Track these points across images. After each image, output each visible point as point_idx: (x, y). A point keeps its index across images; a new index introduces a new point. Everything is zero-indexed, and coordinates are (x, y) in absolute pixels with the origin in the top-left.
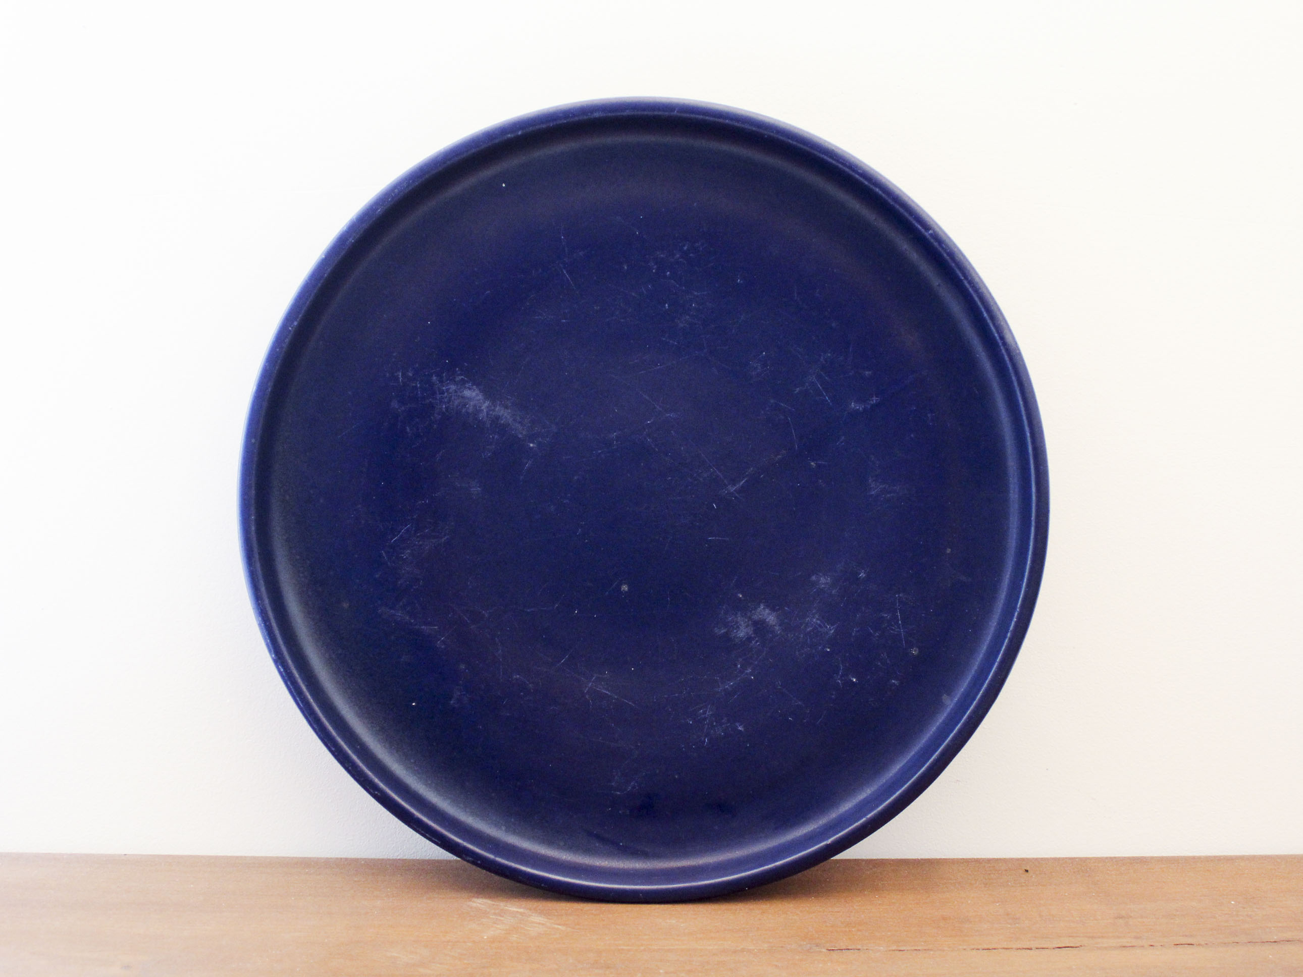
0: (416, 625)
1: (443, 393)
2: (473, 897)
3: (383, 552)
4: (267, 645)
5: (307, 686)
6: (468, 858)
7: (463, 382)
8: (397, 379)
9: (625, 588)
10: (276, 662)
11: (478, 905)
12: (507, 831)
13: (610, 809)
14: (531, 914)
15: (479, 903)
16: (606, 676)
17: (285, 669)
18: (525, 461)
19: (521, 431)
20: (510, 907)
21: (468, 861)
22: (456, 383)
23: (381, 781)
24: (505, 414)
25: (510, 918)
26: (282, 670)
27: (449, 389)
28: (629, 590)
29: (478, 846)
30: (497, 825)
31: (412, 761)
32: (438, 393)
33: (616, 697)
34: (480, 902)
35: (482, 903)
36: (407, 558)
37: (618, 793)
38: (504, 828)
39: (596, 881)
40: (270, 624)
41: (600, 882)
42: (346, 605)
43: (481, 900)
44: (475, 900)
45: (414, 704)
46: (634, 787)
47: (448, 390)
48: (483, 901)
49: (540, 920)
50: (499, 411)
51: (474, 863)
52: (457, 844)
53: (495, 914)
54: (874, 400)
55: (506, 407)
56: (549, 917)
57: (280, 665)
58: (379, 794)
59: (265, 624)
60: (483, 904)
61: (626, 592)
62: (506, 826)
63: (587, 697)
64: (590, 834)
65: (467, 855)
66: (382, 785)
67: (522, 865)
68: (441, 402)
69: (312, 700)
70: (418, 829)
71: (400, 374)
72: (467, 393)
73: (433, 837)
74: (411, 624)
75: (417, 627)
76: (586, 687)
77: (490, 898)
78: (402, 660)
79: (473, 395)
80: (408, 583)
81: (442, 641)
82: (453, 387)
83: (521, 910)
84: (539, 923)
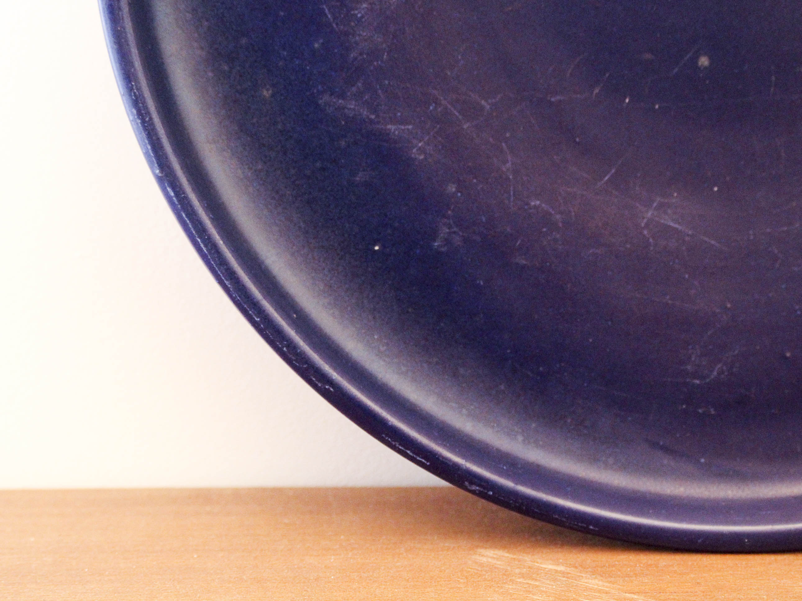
0: (378, 123)
2: (477, 547)
3: (325, 7)
4: (146, 154)
5: (213, 220)
6: (474, 488)
9: (704, 61)
10: (160, 180)
11: (490, 560)
12: (527, 441)
13: (684, 407)
14: (579, 574)
15: (491, 557)
16: (674, 201)
17: (177, 195)
20: (541, 563)
21: (473, 492)
23: (335, 369)
25: (548, 582)
26: (172, 194)
28: (711, 64)
29: (488, 467)
30: (510, 434)
31: (376, 337)
33: (690, 232)
34: (491, 555)
35: (495, 556)
36: (362, 17)
37: (697, 382)
38: (520, 438)
39: (676, 520)
40: (151, 119)
41: (681, 521)
42: (266, 93)
43: (492, 552)
44: (482, 551)
45: (377, 248)
46: (721, 372)
48: (496, 554)
49: (597, 585)
51: (482, 495)
52: (456, 467)
53: (522, 576)
56: (609, 579)
57: (169, 187)
58: (332, 389)
59: (143, 122)
60: (498, 559)
61: (706, 68)
62: (523, 436)
63: (645, 232)
64: (654, 445)
65: (471, 483)
66: (335, 375)
67: (557, 495)
69: (221, 242)
70: (393, 443)
73: (418, 455)
74: (371, 121)
75: (379, 126)
76: (644, 218)
77: (504, 547)
78: (358, 179)
80: (365, 56)
81: (420, 148)
83: (561, 568)
84: (600, 591)
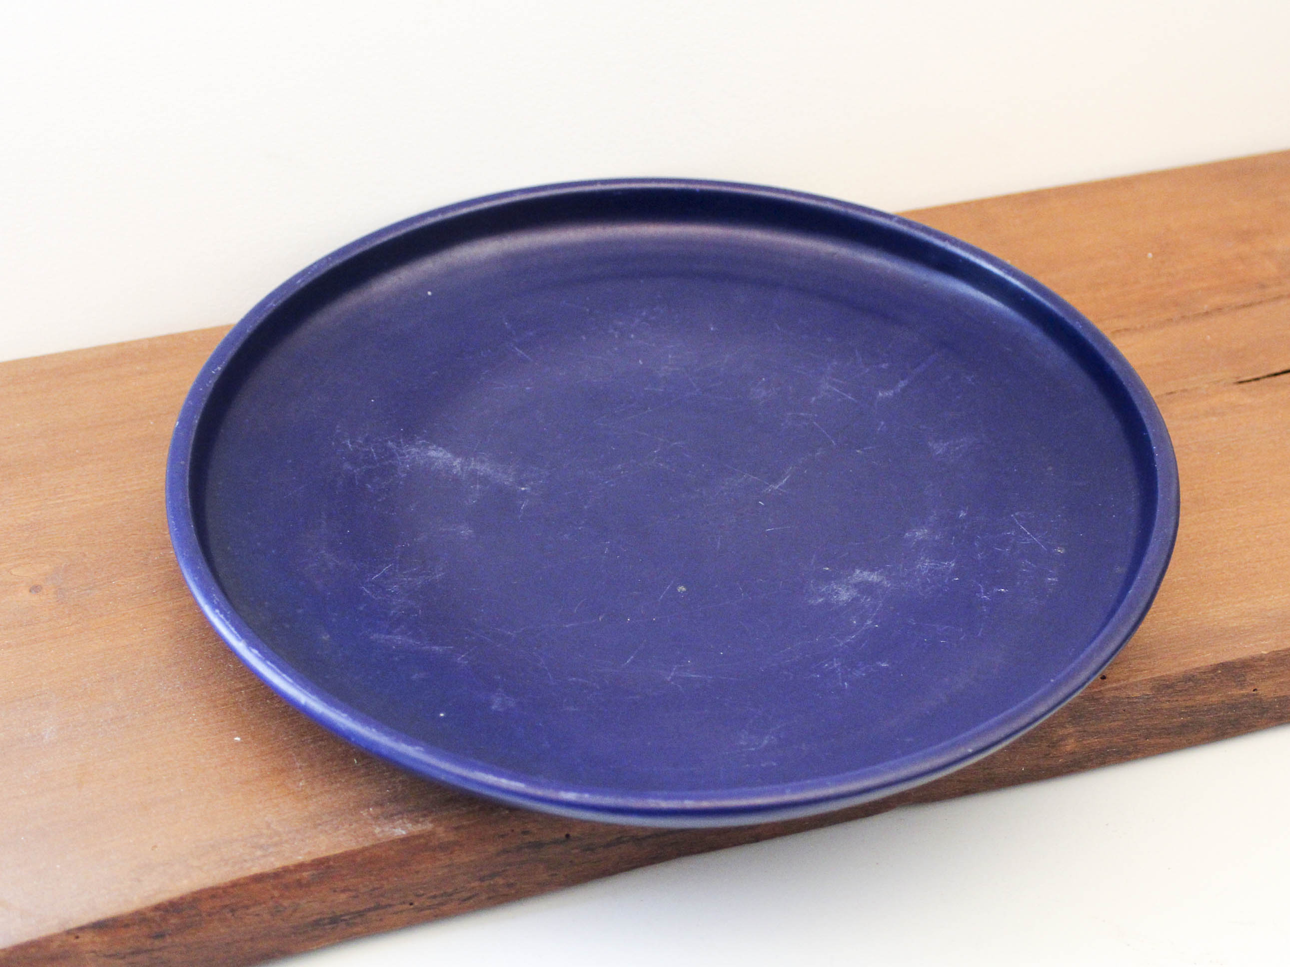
0: (424, 646)
1: (404, 455)
3: (363, 588)
7: (426, 446)
8: (346, 446)
9: (682, 589)
18: (521, 502)
19: (507, 479)
22: (416, 447)
24: (484, 468)
27: (410, 451)
28: (687, 589)
32: (397, 455)
33: (711, 677)
36: (396, 592)
47: (409, 453)
50: (474, 465)
54: (902, 384)
55: (482, 462)
61: (685, 592)
63: (673, 683)
68: (403, 463)
71: (349, 442)
72: (432, 453)
74: (417, 646)
75: (426, 648)
76: (668, 676)
79: (438, 455)
80: (403, 612)
81: (463, 658)
82: (414, 450)
